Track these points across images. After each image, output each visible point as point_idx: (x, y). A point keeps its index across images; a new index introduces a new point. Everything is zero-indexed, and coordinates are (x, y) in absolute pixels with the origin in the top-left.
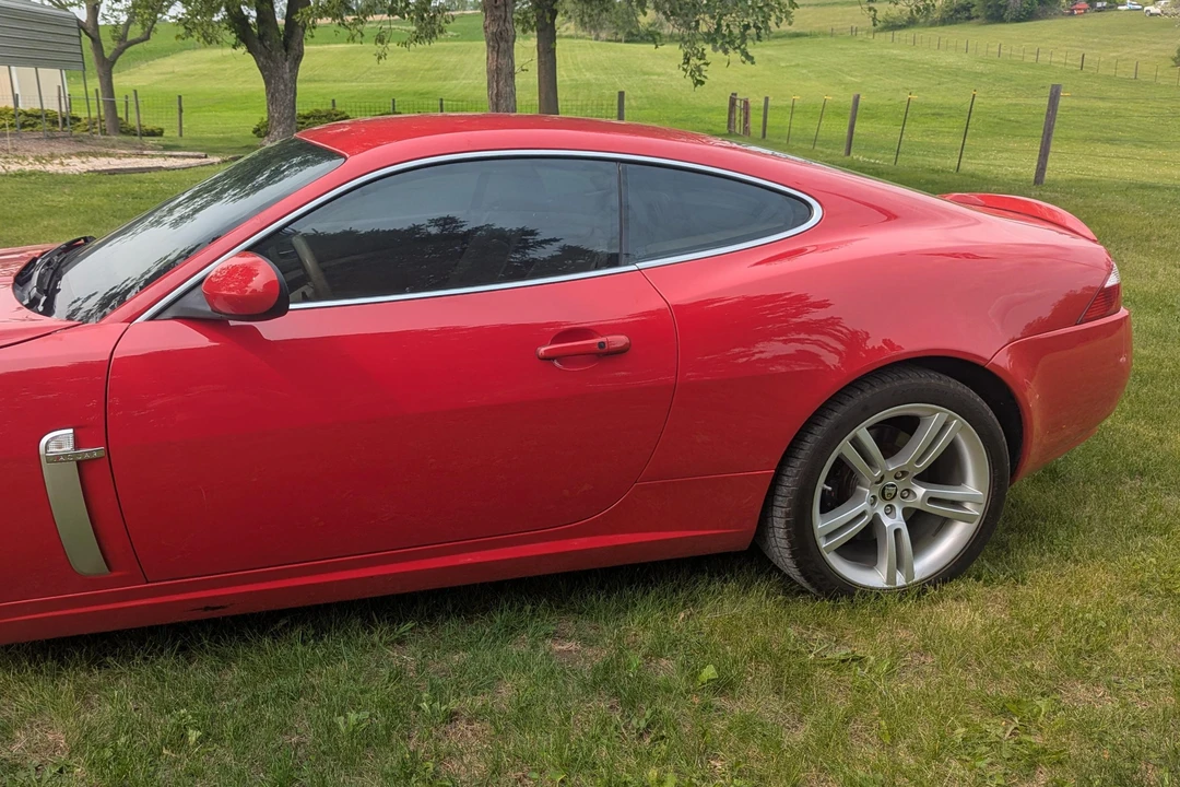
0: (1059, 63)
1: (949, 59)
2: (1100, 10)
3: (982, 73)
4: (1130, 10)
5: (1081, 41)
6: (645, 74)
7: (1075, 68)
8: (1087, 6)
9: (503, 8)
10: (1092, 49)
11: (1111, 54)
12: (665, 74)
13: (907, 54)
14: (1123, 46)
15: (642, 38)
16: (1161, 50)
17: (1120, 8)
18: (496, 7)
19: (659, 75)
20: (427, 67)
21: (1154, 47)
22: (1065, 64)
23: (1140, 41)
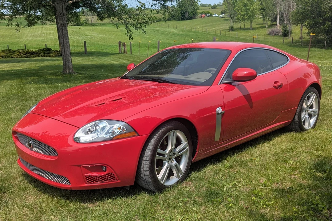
0: (201, 31)
1: (172, 30)
2: (209, 16)
3: (182, 34)
4: (216, 16)
5: (205, 25)
6: (86, 36)
7: (205, 32)
8: (205, 15)
9: (63, 17)
10: (208, 27)
11: (214, 28)
12: (92, 35)
13: (161, 29)
14: (216, 26)
15: (82, 24)
16: (225, 27)
17: (213, 16)
18: (61, 16)
19: (90, 36)
20: (11, 34)
21: (223, 26)
22: (203, 31)
23: (220, 25)
